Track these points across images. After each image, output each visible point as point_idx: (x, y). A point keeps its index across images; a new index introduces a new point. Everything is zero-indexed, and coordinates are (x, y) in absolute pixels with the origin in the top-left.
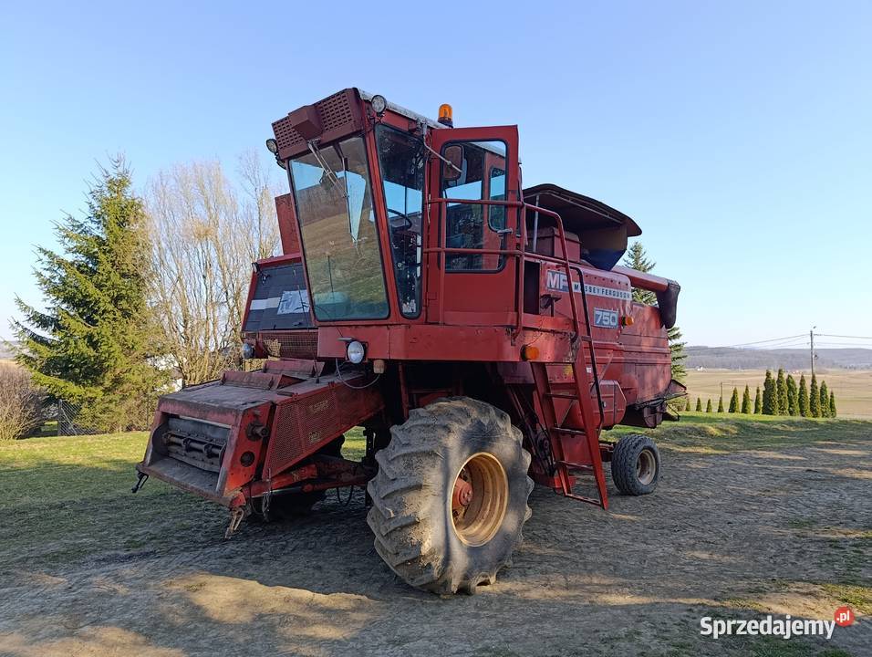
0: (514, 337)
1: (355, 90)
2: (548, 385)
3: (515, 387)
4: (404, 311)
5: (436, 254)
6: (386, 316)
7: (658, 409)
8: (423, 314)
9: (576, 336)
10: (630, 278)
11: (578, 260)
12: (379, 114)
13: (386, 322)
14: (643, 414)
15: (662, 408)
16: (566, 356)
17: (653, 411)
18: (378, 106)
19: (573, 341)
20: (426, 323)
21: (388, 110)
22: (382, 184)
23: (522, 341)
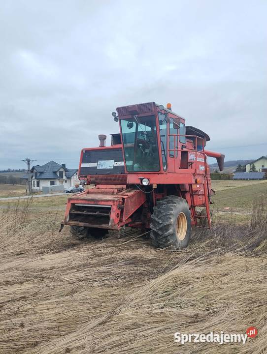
1: (154, 103)
2: (193, 192)
3: (182, 192)
4: (164, 169)
6: (159, 170)
8: (168, 170)
12: (161, 110)
13: (159, 172)
16: (203, 182)
18: (161, 108)
20: (168, 173)
23: (196, 177)
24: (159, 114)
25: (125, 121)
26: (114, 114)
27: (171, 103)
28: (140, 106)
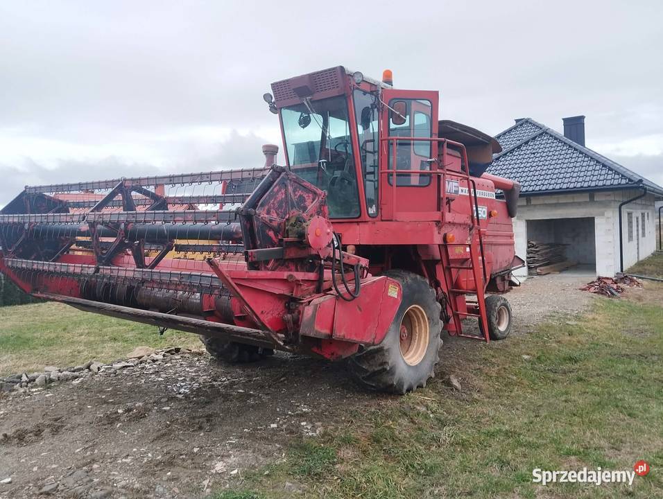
0: (440, 228)
1: (342, 68)
2: (448, 261)
3: (426, 262)
4: (369, 213)
5: (386, 174)
6: (357, 216)
7: (506, 277)
8: (380, 213)
9: (473, 227)
10: (494, 182)
11: (460, 171)
12: (358, 84)
13: (358, 220)
14: (496, 281)
15: (508, 277)
16: (466, 240)
17: (503, 279)
18: (358, 79)
19: (470, 230)
20: (382, 220)
21: (364, 81)
22: (357, 127)
23: (444, 230)
24: (356, 93)
25: (289, 111)
26: (267, 97)
27: (391, 70)
28: (314, 77)
